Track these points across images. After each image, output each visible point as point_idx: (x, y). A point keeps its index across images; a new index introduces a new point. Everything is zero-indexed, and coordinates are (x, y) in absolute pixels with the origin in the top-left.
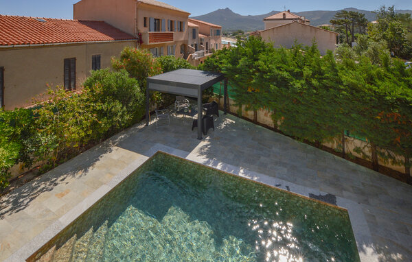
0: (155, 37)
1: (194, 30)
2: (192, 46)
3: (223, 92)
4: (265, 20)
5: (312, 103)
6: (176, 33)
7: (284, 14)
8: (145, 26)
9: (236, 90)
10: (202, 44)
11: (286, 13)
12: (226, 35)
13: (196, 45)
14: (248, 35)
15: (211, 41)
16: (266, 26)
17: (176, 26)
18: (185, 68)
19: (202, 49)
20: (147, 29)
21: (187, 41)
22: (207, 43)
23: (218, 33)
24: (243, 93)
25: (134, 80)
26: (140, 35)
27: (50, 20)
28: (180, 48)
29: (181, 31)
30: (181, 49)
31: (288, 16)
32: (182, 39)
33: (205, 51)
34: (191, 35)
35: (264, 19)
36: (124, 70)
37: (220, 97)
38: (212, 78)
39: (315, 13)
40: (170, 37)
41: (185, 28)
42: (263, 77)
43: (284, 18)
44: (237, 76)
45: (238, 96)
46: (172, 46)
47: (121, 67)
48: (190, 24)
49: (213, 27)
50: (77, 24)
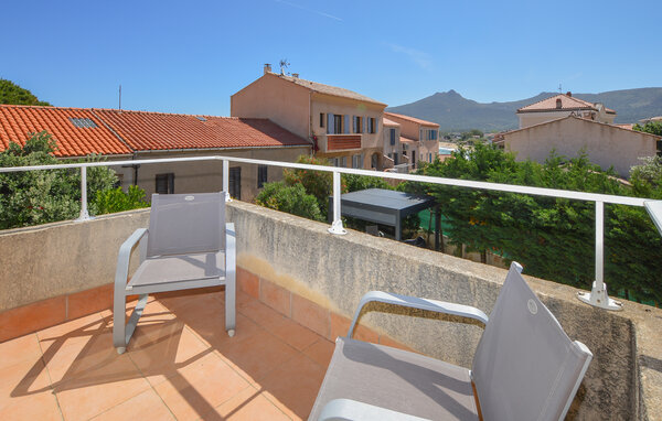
0: (335, 142)
1: (393, 131)
2: (389, 156)
3: (433, 226)
4: (519, 112)
5: (567, 246)
6: (365, 136)
7: (559, 101)
8: (321, 126)
9: (451, 222)
10: (405, 153)
11: (563, 98)
12: (448, 138)
13: (396, 155)
14: (490, 138)
15: (421, 148)
16: (522, 122)
17: (365, 125)
18: (379, 187)
19: (406, 161)
20: (324, 130)
21: (382, 149)
22: (414, 152)
23: (433, 135)
24: (462, 226)
25: (312, 197)
26: (315, 139)
27: (209, 118)
28: (370, 159)
29: (372, 132)
30: (373, 160)
31: (567, 103)
32: (374, 145)
33: (410, 165)
34: (388, 139)
35: (518, 109)
36: (300, 185)
37: (430, 232)
38: (417, 202)
39: (637, 93)
40: (356, 141)
41: (379, 129)
42: (492, 204)
43: (559, 109)
44: (453, 200)
45: (454, 230)
46: (359, 156)
47: (297, 181)
48: (387, 122)
49: (423, 125)
50: (237, 122)
